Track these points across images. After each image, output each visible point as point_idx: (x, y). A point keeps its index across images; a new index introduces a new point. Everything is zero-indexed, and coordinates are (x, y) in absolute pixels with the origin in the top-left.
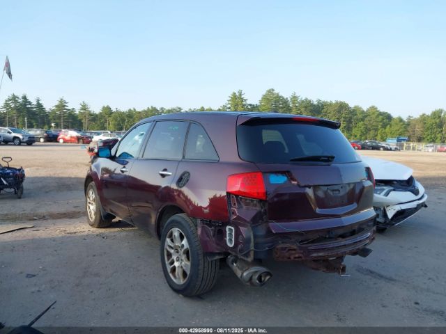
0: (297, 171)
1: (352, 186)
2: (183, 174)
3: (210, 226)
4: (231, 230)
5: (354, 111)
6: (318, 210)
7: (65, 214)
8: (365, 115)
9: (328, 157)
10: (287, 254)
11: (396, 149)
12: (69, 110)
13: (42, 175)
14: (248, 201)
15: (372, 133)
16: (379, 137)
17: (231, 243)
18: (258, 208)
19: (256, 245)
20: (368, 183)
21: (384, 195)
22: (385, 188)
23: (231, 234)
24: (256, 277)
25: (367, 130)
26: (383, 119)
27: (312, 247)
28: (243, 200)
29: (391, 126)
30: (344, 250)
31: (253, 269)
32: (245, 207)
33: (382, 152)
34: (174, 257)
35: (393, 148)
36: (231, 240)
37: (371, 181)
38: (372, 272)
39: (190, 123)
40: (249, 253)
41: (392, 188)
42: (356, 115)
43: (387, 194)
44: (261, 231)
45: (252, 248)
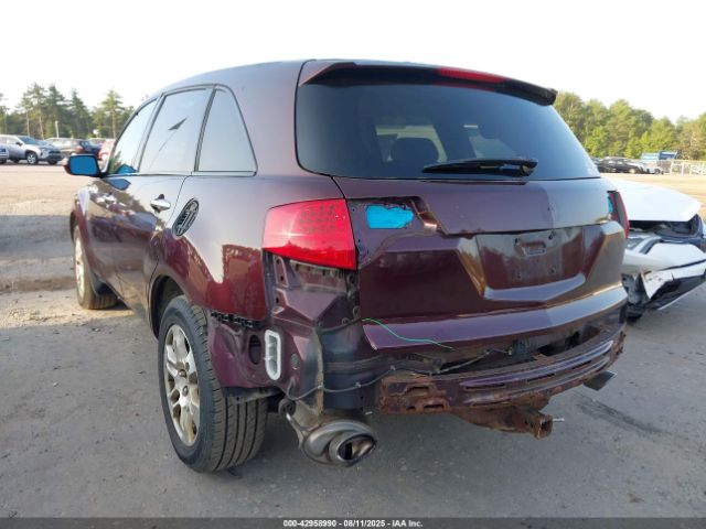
0: (438, 196)
1: (574, 234)
2: (188, 206)
3: (235, 328)
4: (273, 340)
5: (589, 108)
6: (489, 293)
7: (50, 281)
8: (607, 116)
9: (521, 163)
10: (406, 400)
11: (657, 172)
12: (123, 109)
13: (46, 213)
14: (314, 272)
15: (617, 145)
16: (629, 151)
17: (276, 371)
18: (340, 289)
19: (330, 379)
20: (613, 228)
21: (641, 251)
22: (643, 236)
23: (274, 350)
24: (335, 447)
25: (610, 140)
26: (637, 122)
27: (469, 380)
28: (301, 269)
29: (649, 134)
30: (548, 385)
31: (332, 427)
32: (307, 286)
33: (632, 175)
34: (179, 387)
35: (652, 170)
36: (274, 362)
37: (620, 223)
38: (609, 411)
39: (215, 91)
40: (313, 394)
41: (658, 238)
42: (592, 114)
43: (647, 250)
44: (345, 343)
45: (321, 386)
